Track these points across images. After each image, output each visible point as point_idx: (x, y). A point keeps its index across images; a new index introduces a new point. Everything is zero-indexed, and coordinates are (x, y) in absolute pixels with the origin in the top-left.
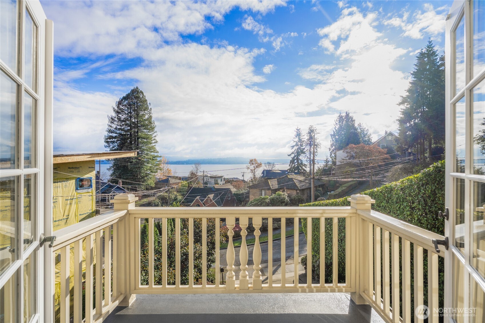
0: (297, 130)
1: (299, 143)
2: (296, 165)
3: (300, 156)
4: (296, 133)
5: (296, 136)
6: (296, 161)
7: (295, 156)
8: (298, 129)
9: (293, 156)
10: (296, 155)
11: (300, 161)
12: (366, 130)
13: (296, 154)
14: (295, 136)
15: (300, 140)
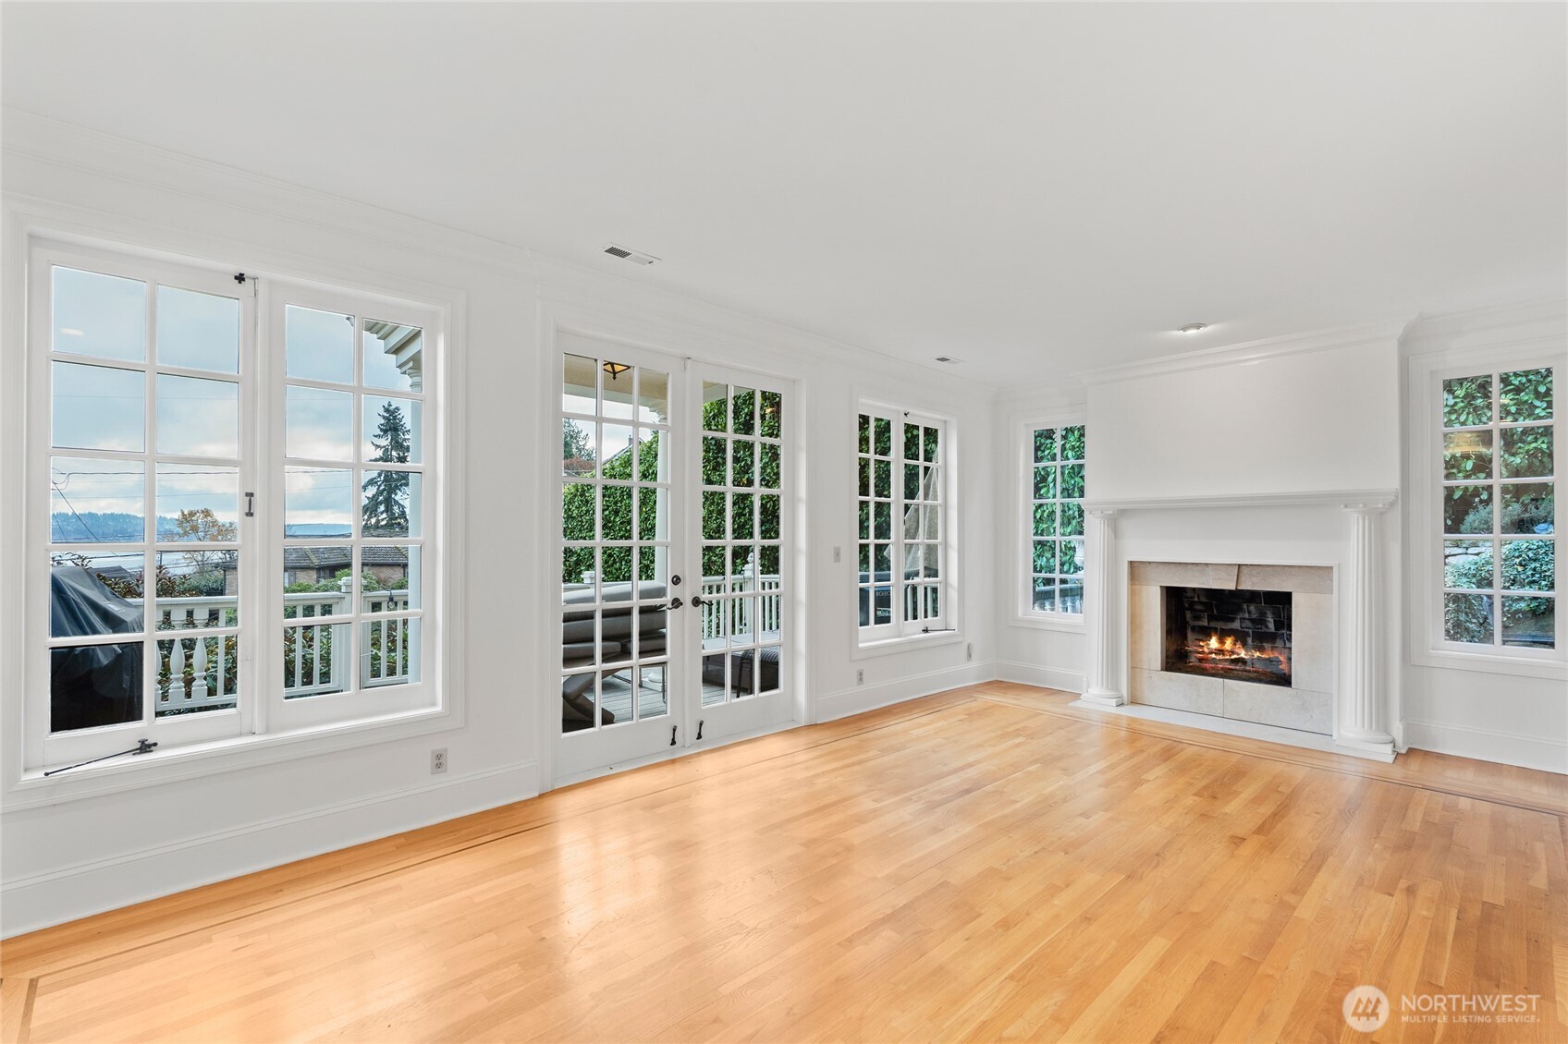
0: (387, 410)
1: (394, 453)
2: (383, 520)
3: (396, 494)
4: (383, 421)
5: (385, 431)
6: (382, 508)
7: (380, 493)
8: (392, 408)
9: (372, 491)
10: (384, 490)
11: (396, 508)
12: (582, 435)
13: (382, 487)
14: (381, 430)
15: (397, 442)
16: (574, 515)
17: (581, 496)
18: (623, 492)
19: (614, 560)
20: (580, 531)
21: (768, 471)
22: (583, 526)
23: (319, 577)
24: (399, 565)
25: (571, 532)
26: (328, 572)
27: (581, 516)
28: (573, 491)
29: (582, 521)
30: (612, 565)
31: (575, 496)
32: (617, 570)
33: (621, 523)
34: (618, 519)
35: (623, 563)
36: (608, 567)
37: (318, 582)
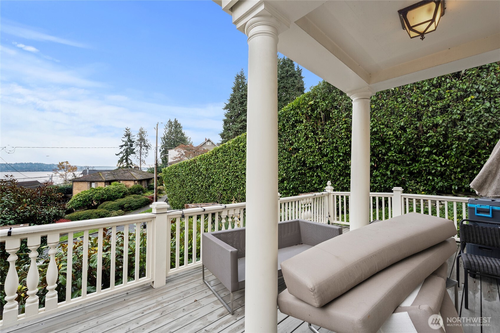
1: (129, 143)
2: (125, 165)
3: (129, 156)
4: (125, 133)
5: (126, 136)
6: (125, 161)
7: (124, 156)
8: (128, 129)
9: (121, 155)
11: (129, 161)
12: (189, 138)
13: (125, 154)
15: (130, 139)
16: (212, 163)
17: (215, 155)
18: (234, 154)
19: (229, 180)
20: (214, 169)
21: (303, 144)
22: (215, 167)
23: (105, 185)
24: (133, 180)
25: (211, 170)
26: (108, 183)
27: (215, 164)
28: (211, 153)
29: (215, 166)
30: (228, 183)
31: (212, 155)
32: (230, 185)
33: (232, 166)
34: (231, 165)
35: (233, 182)
36: (226, 184)
37: (105, 186)
